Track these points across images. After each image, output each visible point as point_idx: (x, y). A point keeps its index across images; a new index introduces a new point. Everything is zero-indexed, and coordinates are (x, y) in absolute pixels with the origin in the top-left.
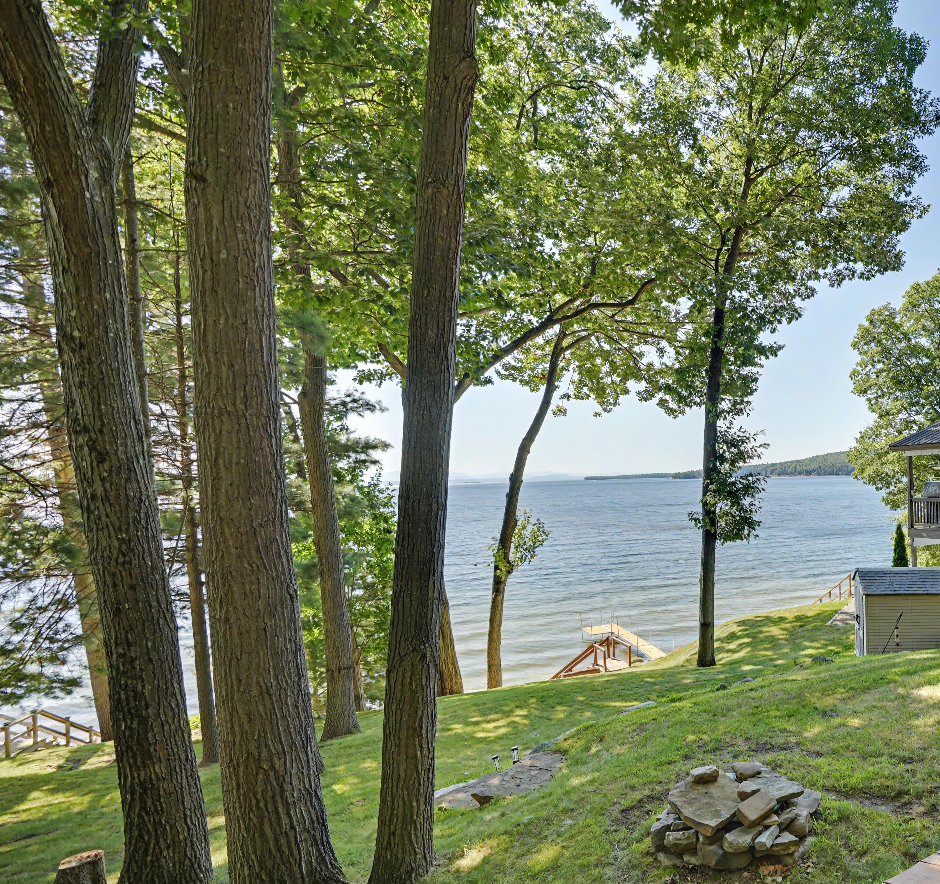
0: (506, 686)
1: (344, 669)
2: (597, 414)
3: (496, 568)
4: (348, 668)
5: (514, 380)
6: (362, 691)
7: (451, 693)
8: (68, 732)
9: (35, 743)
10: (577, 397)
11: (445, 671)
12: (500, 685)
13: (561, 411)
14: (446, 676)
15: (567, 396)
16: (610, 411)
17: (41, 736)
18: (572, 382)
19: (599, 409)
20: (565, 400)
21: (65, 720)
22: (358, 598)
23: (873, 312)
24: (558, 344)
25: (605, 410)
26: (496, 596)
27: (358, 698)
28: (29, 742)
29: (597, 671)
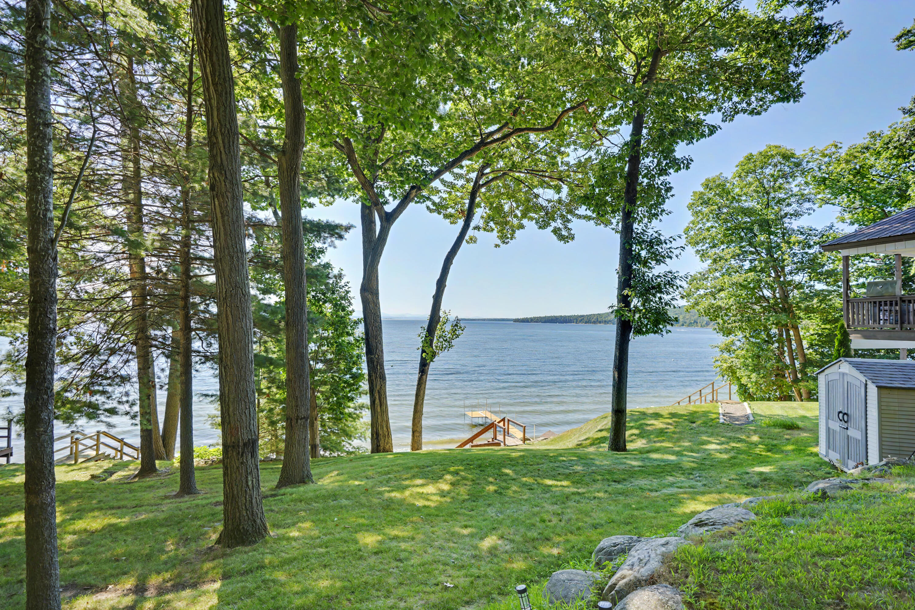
0: (425, 449)
1: (301, 419)
2: (497, 246)
3: (423, 351)
4: (306, 418)
5: (439, 213)
6: (318, 442)
7: (385, 451)
8: (122, 449)
9: (97, 454)
10: (485, 229)
11: (381, 432)
12: (421, 449)
13: (473, 240)
14: (381, 437)
15: (477, 228)
16: (507, 243)
17: (103, 449)
18: (482, 217)
19: (499, 242)
20: (476, 231)
21: (121, 441)
22: (320, 371)
23: (708, 180)
24: (476, 182)
25: (504, 242)
26: (422, 375)
27: (314, 447)
28: (93, 453)
29: (498, 444)
